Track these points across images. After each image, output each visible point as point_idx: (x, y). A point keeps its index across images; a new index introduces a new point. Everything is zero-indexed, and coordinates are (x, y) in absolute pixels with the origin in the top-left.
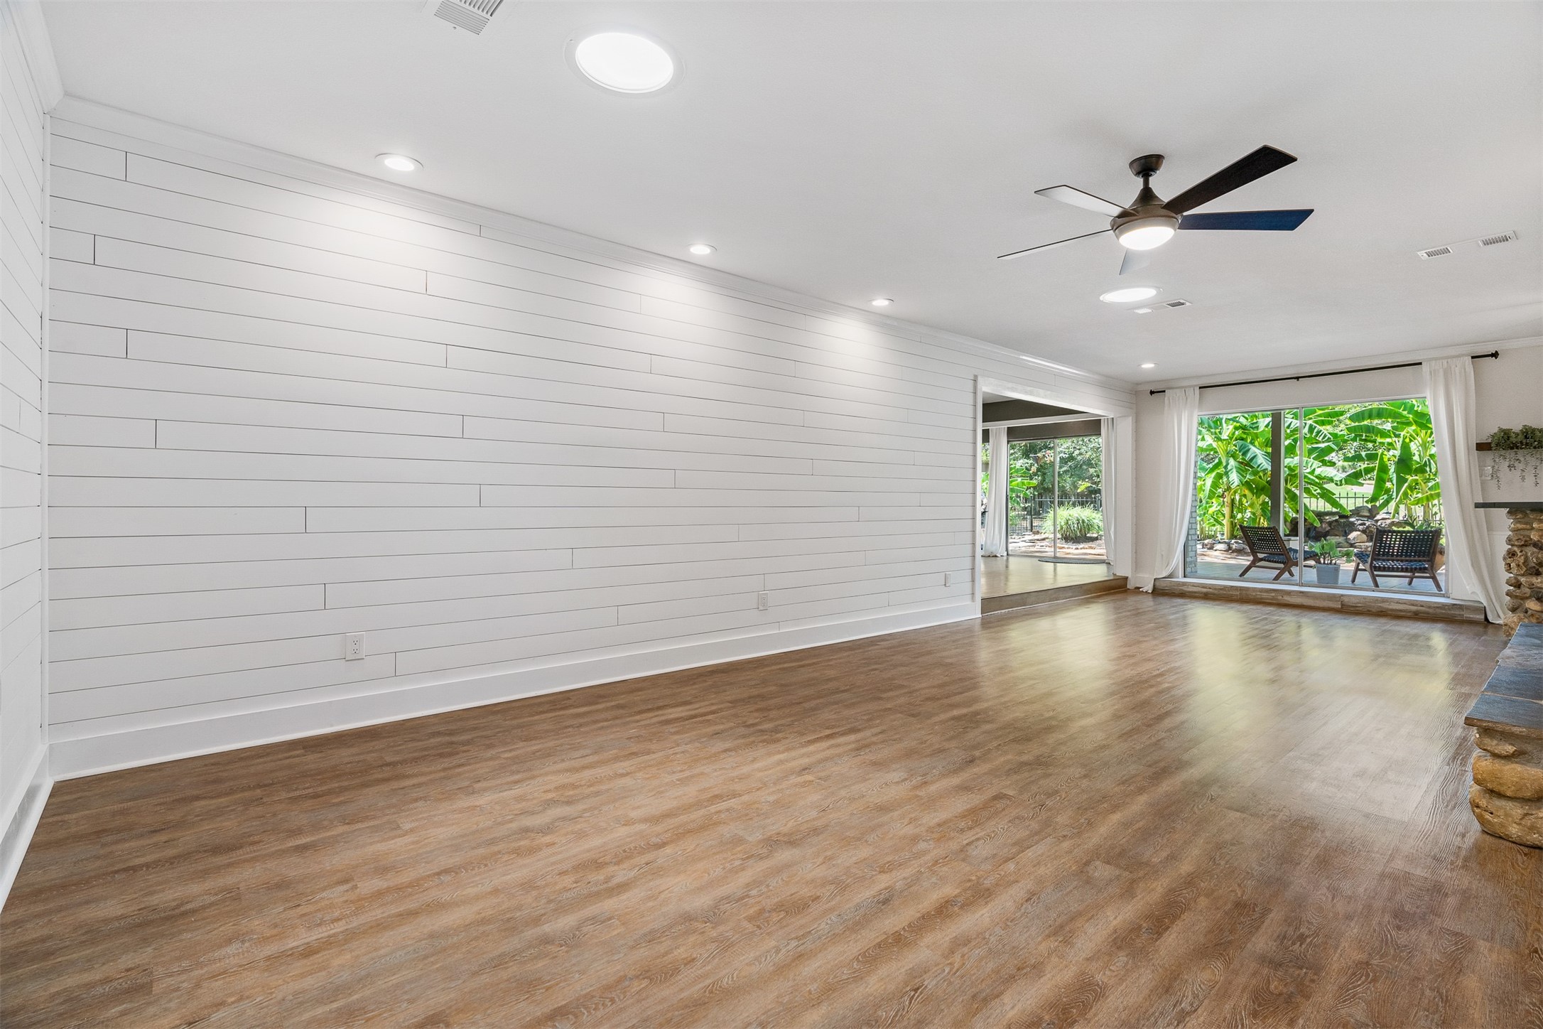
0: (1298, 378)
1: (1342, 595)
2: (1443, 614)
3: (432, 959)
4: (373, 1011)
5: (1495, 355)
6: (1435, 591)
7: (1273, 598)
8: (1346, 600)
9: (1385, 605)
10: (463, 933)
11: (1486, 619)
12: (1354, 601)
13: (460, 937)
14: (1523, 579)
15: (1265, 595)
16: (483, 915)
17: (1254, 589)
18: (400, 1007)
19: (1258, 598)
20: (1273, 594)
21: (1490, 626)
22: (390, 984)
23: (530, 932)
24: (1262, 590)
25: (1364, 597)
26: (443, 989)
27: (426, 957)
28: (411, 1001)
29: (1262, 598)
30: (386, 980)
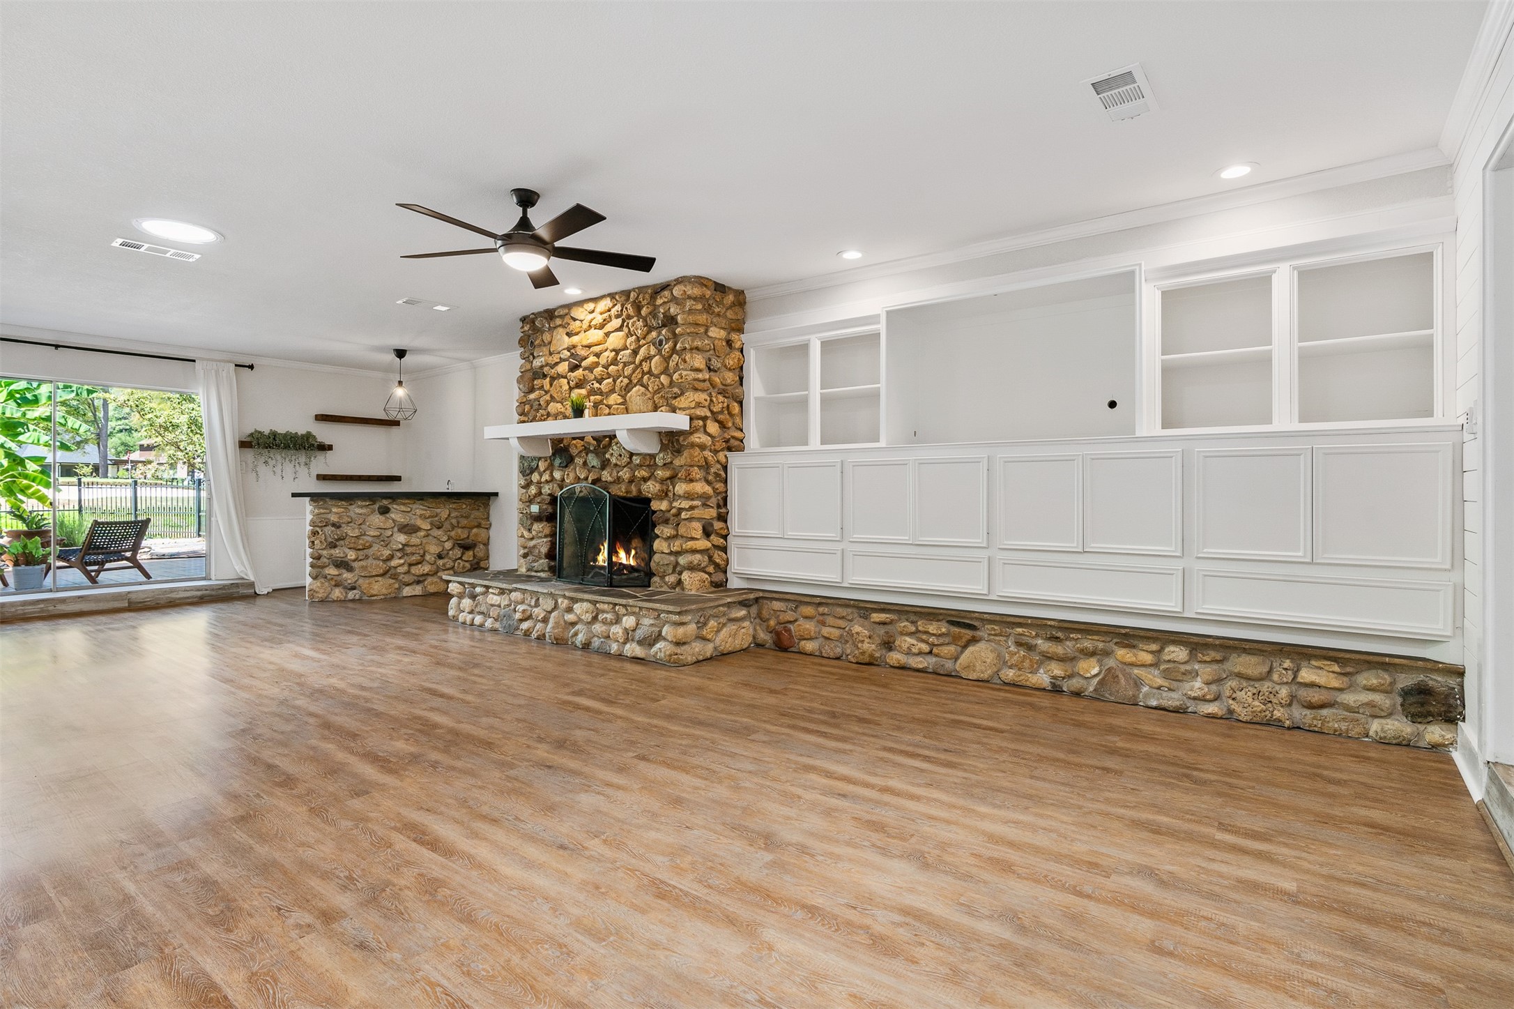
0: (57, 346)
1: (129, 592)
2: (223, 594)
3: (1117, 989)
4: (1199, 992)
5: (251, 367)
6: (145, 579)
7: (42, 610)
8: (133, 597)
9: (174, 595)
10: (1068, 988)
11: (255, 593)
12: (142, 596)
13: (1074, 986)
14: (325, 553)
15: (30, 609)
16: (1031, 988)
17: (12, 604)
18: (1175, 978)
19: (20, 614)
20: (42, 606)
21: (258, 597)
22: (1169, 999)
23: (1022, 943)
24: (25, 603)
25: (153, 591)
26: (1133, 962)
27: (1120, 995)
28: (1165, 975)
29: (25, 614)
30: (1169, 1005)
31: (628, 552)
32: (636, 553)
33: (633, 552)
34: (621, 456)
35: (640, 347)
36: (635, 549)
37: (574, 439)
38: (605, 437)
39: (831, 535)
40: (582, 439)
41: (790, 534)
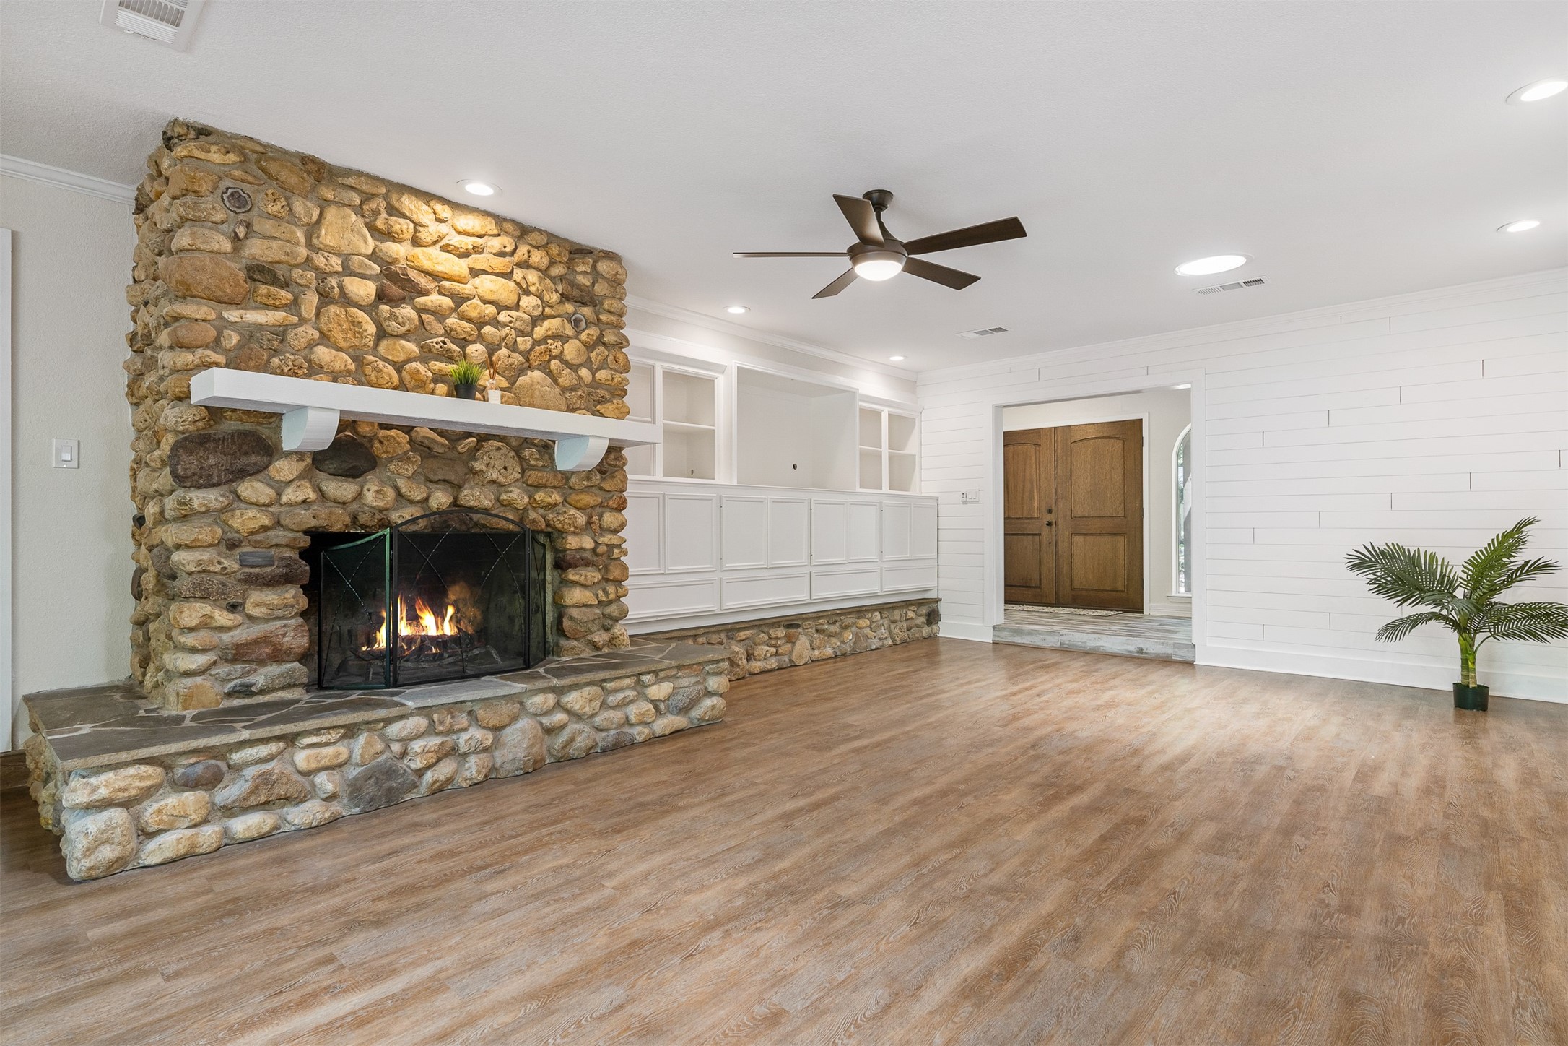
31: (439, 614)
32: (457, 610)
33: (451, 610)
34: (505, 468)
35: (544, 317)
36: (455, 604)
37: (383, 426)
38: (469, 435)
39: (708, 566)
40: (408, 430)
41: (672, 568)
